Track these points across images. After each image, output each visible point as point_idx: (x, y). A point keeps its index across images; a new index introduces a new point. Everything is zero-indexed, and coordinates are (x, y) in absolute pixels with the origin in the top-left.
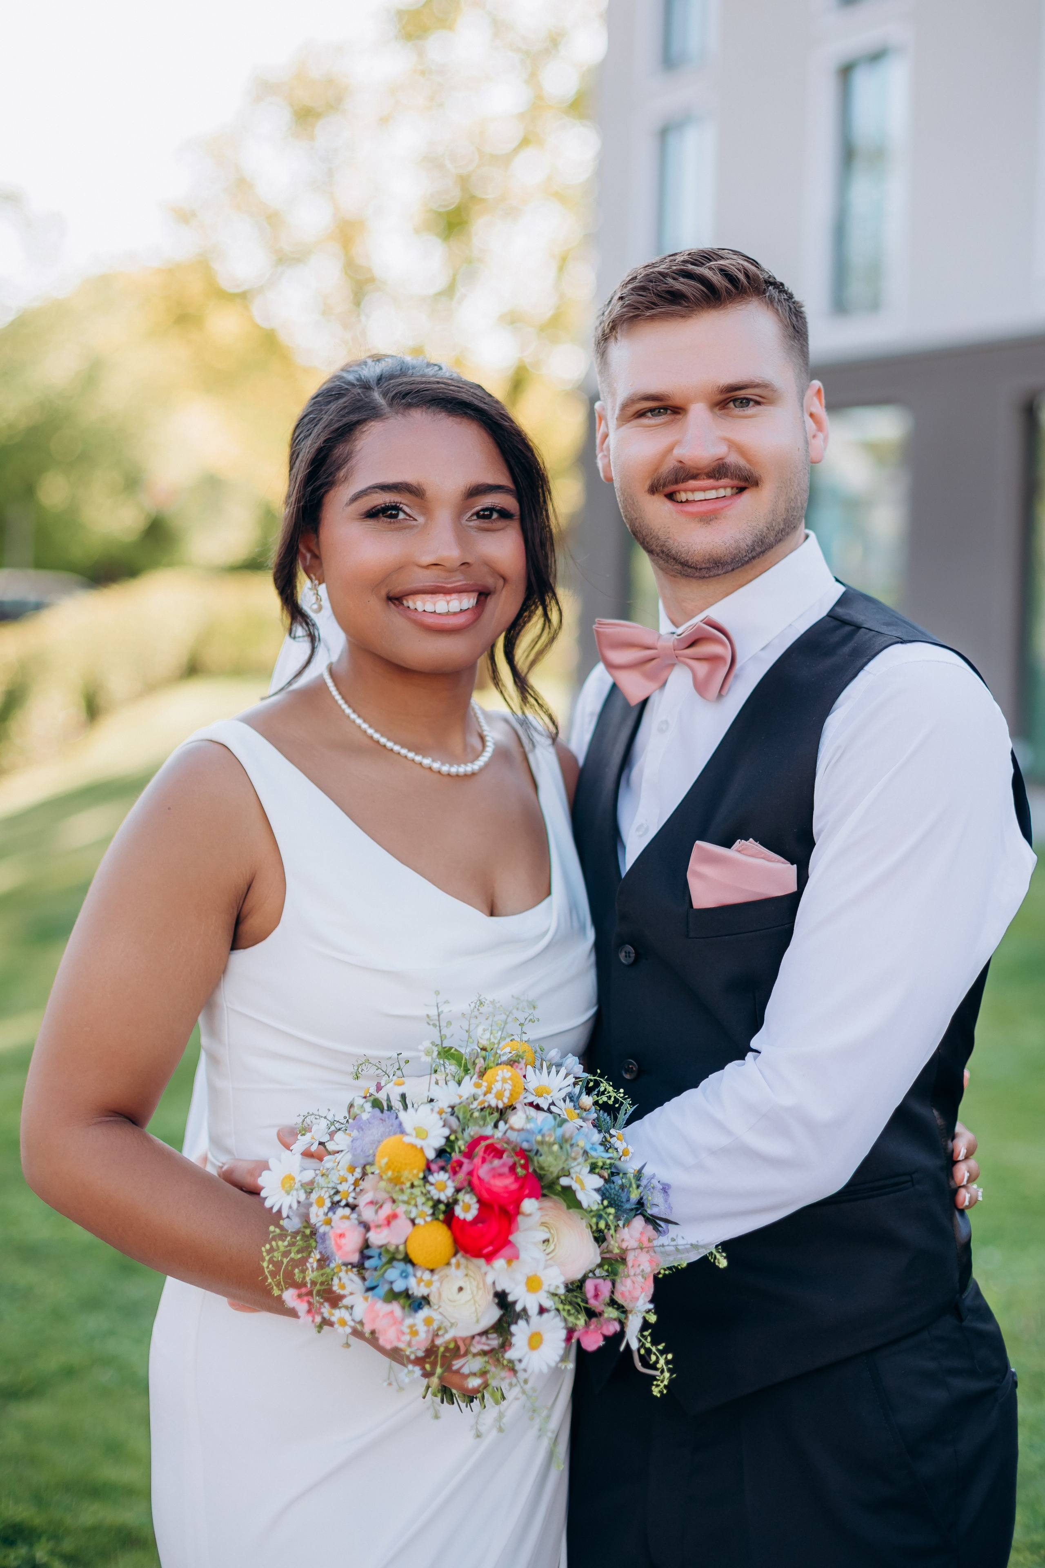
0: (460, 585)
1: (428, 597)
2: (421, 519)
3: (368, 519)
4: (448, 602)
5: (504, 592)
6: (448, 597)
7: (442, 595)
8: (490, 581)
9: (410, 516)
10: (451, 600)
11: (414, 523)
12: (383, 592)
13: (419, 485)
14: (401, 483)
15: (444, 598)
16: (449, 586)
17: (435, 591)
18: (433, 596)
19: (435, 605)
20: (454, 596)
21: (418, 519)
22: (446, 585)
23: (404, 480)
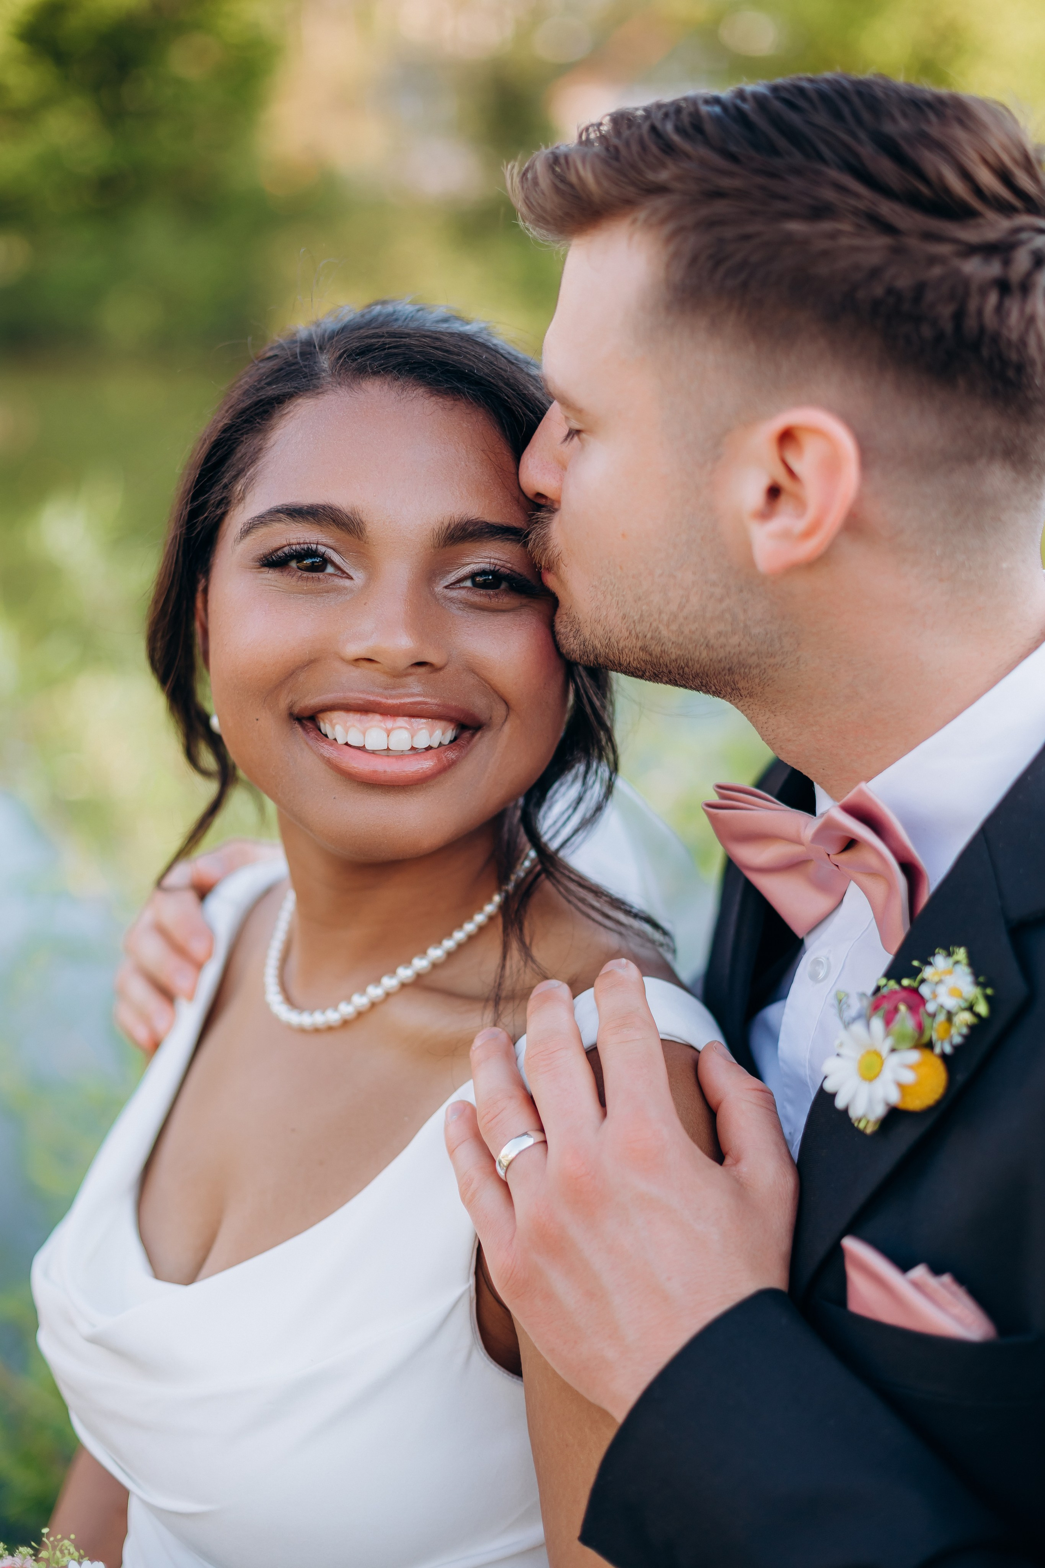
0: (411, 703)
1: (353, 718)
2: (359, 577)
3: (266, 569)
4: (389, 733)
5: (507, 728)
6: (389, 723)
7: (378, 717)
8: (479, 704)
9: (343, 572)
10: (393, 729)
11: (347, 583)
12: (283, 703)
13: (353, 513)
14: (324, 507)
15: (382, 725)
16: (390, 701)
17: (365, 709)
18: (364, 718)
19: (364, 734)
20: (402, 722)
21: (354, 577)
22: (383, 700)
23: (327, 501)
